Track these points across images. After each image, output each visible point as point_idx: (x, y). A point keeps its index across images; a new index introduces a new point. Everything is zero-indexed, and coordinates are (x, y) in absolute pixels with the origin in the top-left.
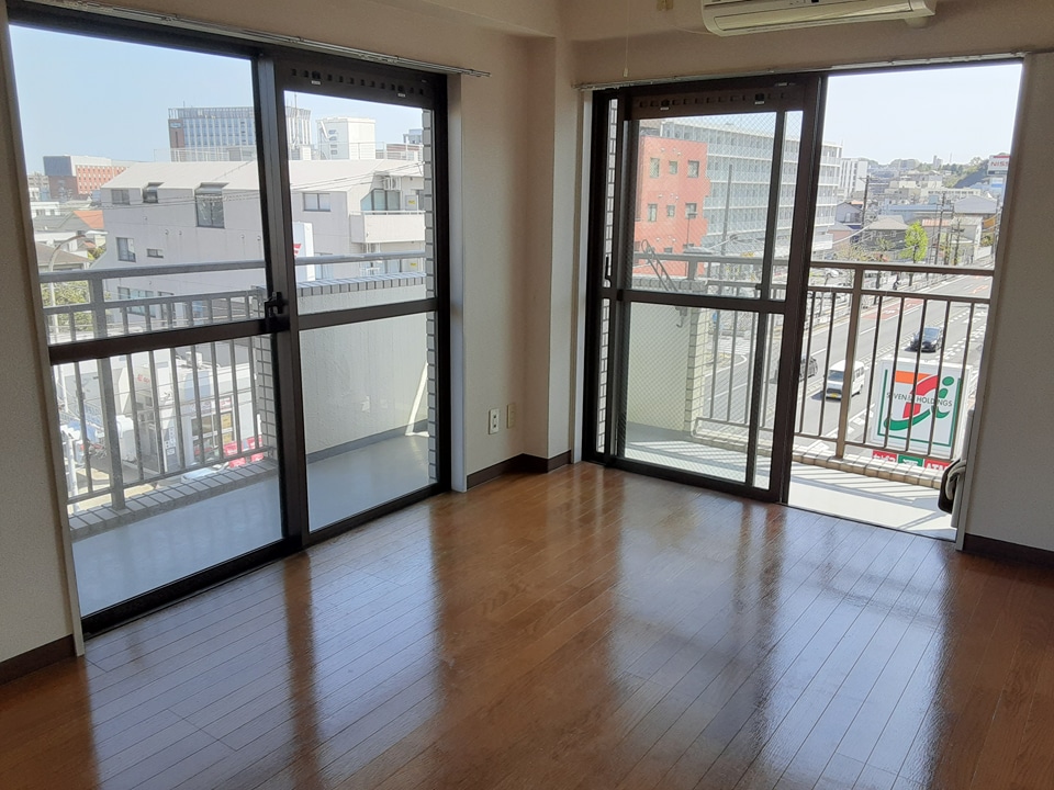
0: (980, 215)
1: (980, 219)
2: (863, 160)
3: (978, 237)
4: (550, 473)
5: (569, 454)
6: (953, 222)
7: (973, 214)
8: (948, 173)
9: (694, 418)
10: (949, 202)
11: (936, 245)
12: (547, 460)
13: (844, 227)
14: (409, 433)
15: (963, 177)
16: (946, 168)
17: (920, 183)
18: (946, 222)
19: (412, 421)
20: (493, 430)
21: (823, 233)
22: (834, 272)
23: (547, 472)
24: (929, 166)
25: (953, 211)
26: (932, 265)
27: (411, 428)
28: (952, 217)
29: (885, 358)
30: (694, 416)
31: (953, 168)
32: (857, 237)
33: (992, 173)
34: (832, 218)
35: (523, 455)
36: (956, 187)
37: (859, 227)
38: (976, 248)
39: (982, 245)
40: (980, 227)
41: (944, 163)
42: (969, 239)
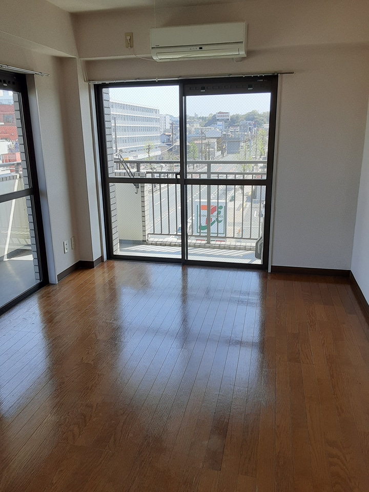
0: (215, 138)
1: (216, 140)
2: (167, 115)
3: (216, 148)
4: (95, 268)
5: (102, 257)
6: (206, 141)
7: (213, 138)
8: (201, 120)
9: (147, 234)
10: (203, 133)
11: (201, 151)
12: (93, 262)
13: (164, 145)
14: (6, 259)
15: (207, 122)
16: (200, 118)
17: (191, 125)
18: (204, 142)
19: (6, 253)
20: (66, 251)
21: (157, 148)
22: (163, 165)
23: (93, 267)
24: (194, 117)
25: (205, 136)
26: (201, 160)
27: (6, 257)
28: (205, 139)
29: (196, 200)
30: (147, 233)
31: (203, 118)
32: (171, 149)
33: (218, 120)
34: (159, 141)
35: (80, 261)
36: (204, 126)
37: (170, 145)
38: (216, 151)
39: (218, 151)
40: (216, 143)
41: (199, 116)
42: (212, 148)
